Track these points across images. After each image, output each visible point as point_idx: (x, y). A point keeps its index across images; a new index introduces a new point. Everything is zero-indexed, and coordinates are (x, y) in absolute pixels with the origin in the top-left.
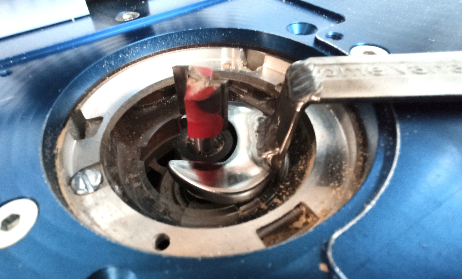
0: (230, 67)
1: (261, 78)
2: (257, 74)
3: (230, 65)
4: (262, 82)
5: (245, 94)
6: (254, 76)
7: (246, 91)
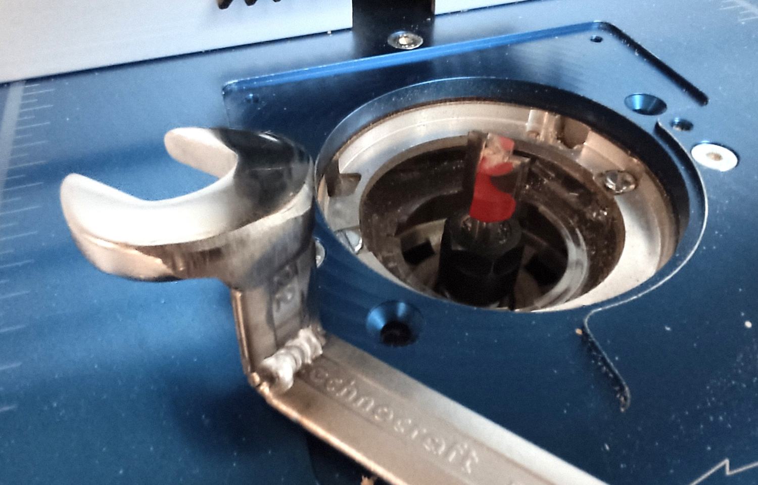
0: (538, 137)
1: (577, 161)
2: (573, 154)
3: (538, 134)
4: (578, 167)
5: (550, 178)
6: (568, 156)
7: (553, 175)
